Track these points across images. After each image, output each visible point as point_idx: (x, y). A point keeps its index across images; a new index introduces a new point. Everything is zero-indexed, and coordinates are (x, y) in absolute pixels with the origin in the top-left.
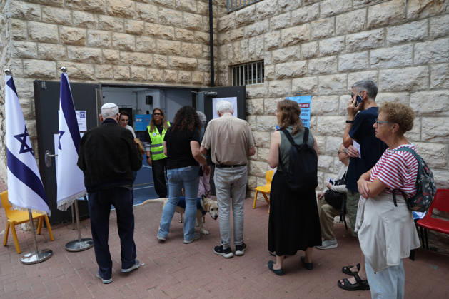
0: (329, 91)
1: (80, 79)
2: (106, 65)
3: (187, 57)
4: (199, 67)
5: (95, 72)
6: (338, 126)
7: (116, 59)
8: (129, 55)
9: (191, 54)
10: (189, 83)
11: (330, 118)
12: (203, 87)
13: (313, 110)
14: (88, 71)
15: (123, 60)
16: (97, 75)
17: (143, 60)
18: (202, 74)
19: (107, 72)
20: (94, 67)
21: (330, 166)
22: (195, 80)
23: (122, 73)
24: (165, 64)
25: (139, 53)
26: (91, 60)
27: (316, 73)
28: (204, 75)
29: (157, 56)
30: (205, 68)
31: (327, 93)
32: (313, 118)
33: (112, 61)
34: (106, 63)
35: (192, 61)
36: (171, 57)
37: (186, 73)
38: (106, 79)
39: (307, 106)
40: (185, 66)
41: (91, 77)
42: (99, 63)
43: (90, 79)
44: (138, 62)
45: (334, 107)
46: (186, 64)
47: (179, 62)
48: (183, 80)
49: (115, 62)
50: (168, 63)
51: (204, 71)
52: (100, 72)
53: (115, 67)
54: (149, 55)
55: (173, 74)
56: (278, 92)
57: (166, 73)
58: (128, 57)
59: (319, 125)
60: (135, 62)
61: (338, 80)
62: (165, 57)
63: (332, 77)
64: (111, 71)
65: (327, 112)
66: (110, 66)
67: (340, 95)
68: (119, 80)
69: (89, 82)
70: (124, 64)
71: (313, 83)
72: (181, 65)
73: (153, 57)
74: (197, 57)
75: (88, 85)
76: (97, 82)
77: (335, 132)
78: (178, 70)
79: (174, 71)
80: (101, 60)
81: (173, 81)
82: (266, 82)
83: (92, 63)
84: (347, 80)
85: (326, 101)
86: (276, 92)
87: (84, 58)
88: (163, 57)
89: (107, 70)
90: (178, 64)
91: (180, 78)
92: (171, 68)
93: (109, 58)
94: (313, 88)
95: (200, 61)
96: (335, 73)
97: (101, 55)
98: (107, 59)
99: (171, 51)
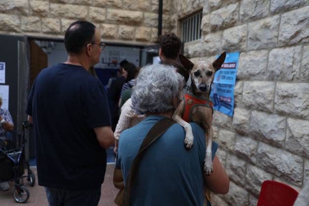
0: (258, 44)
1: (4, 30)
2: (33, 17)
3: (131, 10)
4: (145, 22)
5: (21, 24)
6: (263, 95)
7: (44, 11)
8: (59, 7)
9: (135, 7)
10: (131, 39)
11: (255, 84)
12: (149, 44)
13: (238, 72)
14: (12, 22)
15: (53, 12)
16: (23, 28)
17: (76, 13)
18: (149, 30)
19: (34, 25)
20: (20, 18)
21: (253, 155)
22: (138, 36)
23: (50, 25)
24: (102, 18)
25: (71, 6)
26: (16, 12)
27: (246, 18)
28: (151, 31)
29: (93, 8)
30: (153, 23)
31: (256, 48)
32: (239, 83)
33: (40, 13)
34: (33, 15)
35: (135, 15)
36: (110, 10)
37: (128, 29)
38: (32, 31)
39: (233, 66)
40: (127, 20)
41: (16, 29)
42: (26, 15)
43: (15, 31)
44: (70, 15)
45: (262, 67)
46: (128, 18)
47: (119, 15)
48: (124, 36)
49: (43, 14)
50: (106, 17)
51: (151, 26)
52: (26, 24)
53: (43, 19)
54: (83, 7)
55: (111, 29)
56: (211, 48)
57: (103, 28)
58: (58, 9)
59: (244, 94)
60: (66, 15)
61: (266, 27)
62: (103, 10)
63: (262, 22)
64: (39, 24)
65: (253, 75)
66: (37, 18)
67: (270, 49)
68: (48, 33)
69: (14, 34)
70: (54, 17)
71: (241, 34)
72: (121, 19)
73: (89, 10)
74: (144, 10)
75: (13, 37)
76: (22, 34)
77: (259, 105)
78: (118, 25)
79: (113, 26)
80: (27, 11)
81: (111, 37)
82: (202, 37)
83: (18, 14)
84: (279, 25)
85: (253, 58)
86: (208, 49)
87: (8, 8)
88: (100, 9)
89: (34, 23)
90: (117, 18)
91: (120, 33)
92: (110, 22)
93: (35, 9)
94: (241, 41)
95: (147, 14)
96: (266, 17)
97: (27, 6)
98: (34, 11)
99: (109, 3)
